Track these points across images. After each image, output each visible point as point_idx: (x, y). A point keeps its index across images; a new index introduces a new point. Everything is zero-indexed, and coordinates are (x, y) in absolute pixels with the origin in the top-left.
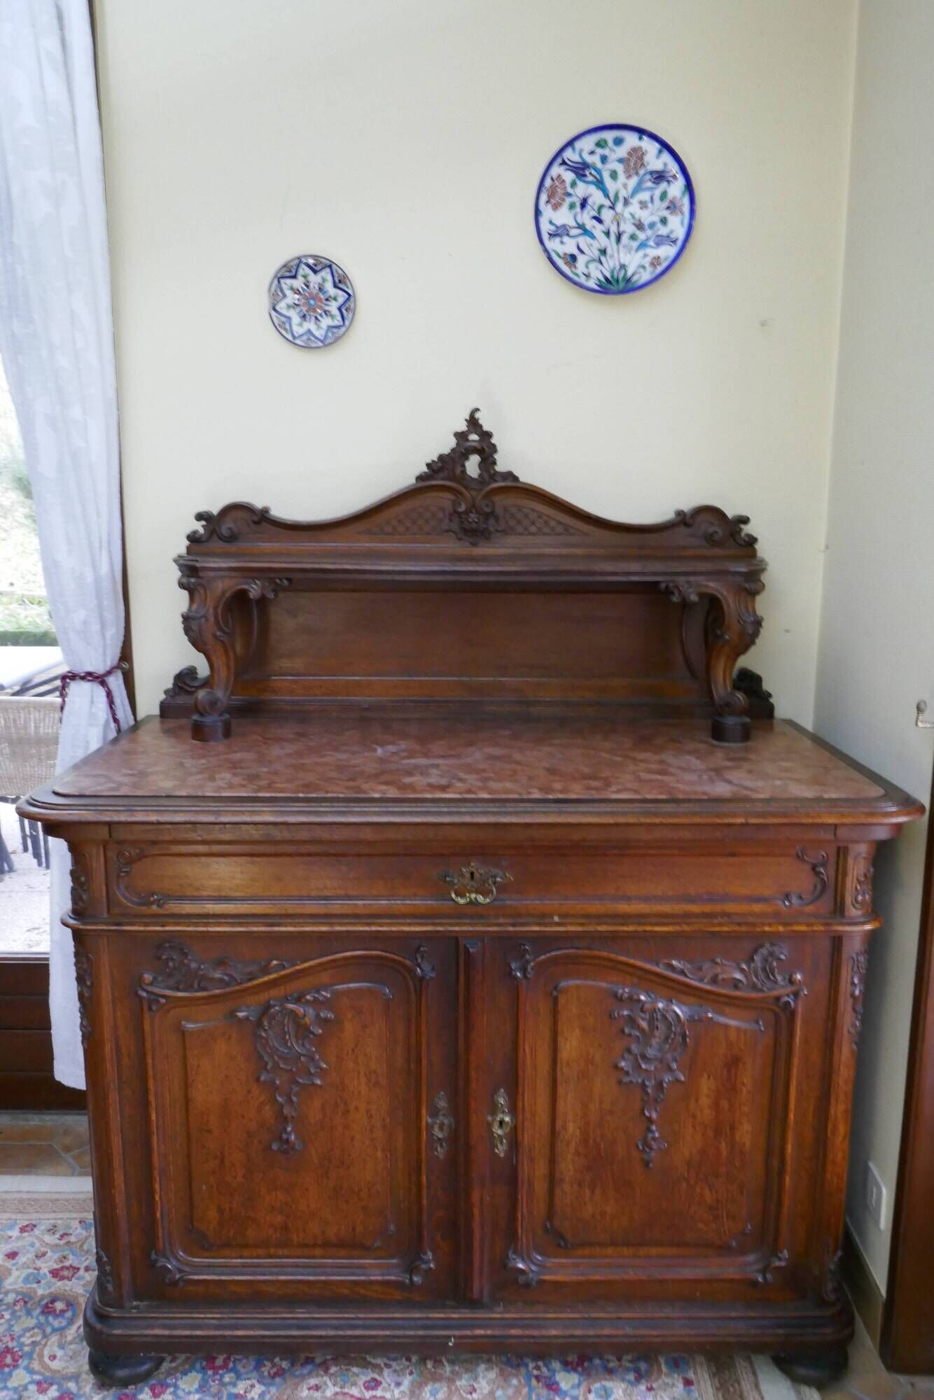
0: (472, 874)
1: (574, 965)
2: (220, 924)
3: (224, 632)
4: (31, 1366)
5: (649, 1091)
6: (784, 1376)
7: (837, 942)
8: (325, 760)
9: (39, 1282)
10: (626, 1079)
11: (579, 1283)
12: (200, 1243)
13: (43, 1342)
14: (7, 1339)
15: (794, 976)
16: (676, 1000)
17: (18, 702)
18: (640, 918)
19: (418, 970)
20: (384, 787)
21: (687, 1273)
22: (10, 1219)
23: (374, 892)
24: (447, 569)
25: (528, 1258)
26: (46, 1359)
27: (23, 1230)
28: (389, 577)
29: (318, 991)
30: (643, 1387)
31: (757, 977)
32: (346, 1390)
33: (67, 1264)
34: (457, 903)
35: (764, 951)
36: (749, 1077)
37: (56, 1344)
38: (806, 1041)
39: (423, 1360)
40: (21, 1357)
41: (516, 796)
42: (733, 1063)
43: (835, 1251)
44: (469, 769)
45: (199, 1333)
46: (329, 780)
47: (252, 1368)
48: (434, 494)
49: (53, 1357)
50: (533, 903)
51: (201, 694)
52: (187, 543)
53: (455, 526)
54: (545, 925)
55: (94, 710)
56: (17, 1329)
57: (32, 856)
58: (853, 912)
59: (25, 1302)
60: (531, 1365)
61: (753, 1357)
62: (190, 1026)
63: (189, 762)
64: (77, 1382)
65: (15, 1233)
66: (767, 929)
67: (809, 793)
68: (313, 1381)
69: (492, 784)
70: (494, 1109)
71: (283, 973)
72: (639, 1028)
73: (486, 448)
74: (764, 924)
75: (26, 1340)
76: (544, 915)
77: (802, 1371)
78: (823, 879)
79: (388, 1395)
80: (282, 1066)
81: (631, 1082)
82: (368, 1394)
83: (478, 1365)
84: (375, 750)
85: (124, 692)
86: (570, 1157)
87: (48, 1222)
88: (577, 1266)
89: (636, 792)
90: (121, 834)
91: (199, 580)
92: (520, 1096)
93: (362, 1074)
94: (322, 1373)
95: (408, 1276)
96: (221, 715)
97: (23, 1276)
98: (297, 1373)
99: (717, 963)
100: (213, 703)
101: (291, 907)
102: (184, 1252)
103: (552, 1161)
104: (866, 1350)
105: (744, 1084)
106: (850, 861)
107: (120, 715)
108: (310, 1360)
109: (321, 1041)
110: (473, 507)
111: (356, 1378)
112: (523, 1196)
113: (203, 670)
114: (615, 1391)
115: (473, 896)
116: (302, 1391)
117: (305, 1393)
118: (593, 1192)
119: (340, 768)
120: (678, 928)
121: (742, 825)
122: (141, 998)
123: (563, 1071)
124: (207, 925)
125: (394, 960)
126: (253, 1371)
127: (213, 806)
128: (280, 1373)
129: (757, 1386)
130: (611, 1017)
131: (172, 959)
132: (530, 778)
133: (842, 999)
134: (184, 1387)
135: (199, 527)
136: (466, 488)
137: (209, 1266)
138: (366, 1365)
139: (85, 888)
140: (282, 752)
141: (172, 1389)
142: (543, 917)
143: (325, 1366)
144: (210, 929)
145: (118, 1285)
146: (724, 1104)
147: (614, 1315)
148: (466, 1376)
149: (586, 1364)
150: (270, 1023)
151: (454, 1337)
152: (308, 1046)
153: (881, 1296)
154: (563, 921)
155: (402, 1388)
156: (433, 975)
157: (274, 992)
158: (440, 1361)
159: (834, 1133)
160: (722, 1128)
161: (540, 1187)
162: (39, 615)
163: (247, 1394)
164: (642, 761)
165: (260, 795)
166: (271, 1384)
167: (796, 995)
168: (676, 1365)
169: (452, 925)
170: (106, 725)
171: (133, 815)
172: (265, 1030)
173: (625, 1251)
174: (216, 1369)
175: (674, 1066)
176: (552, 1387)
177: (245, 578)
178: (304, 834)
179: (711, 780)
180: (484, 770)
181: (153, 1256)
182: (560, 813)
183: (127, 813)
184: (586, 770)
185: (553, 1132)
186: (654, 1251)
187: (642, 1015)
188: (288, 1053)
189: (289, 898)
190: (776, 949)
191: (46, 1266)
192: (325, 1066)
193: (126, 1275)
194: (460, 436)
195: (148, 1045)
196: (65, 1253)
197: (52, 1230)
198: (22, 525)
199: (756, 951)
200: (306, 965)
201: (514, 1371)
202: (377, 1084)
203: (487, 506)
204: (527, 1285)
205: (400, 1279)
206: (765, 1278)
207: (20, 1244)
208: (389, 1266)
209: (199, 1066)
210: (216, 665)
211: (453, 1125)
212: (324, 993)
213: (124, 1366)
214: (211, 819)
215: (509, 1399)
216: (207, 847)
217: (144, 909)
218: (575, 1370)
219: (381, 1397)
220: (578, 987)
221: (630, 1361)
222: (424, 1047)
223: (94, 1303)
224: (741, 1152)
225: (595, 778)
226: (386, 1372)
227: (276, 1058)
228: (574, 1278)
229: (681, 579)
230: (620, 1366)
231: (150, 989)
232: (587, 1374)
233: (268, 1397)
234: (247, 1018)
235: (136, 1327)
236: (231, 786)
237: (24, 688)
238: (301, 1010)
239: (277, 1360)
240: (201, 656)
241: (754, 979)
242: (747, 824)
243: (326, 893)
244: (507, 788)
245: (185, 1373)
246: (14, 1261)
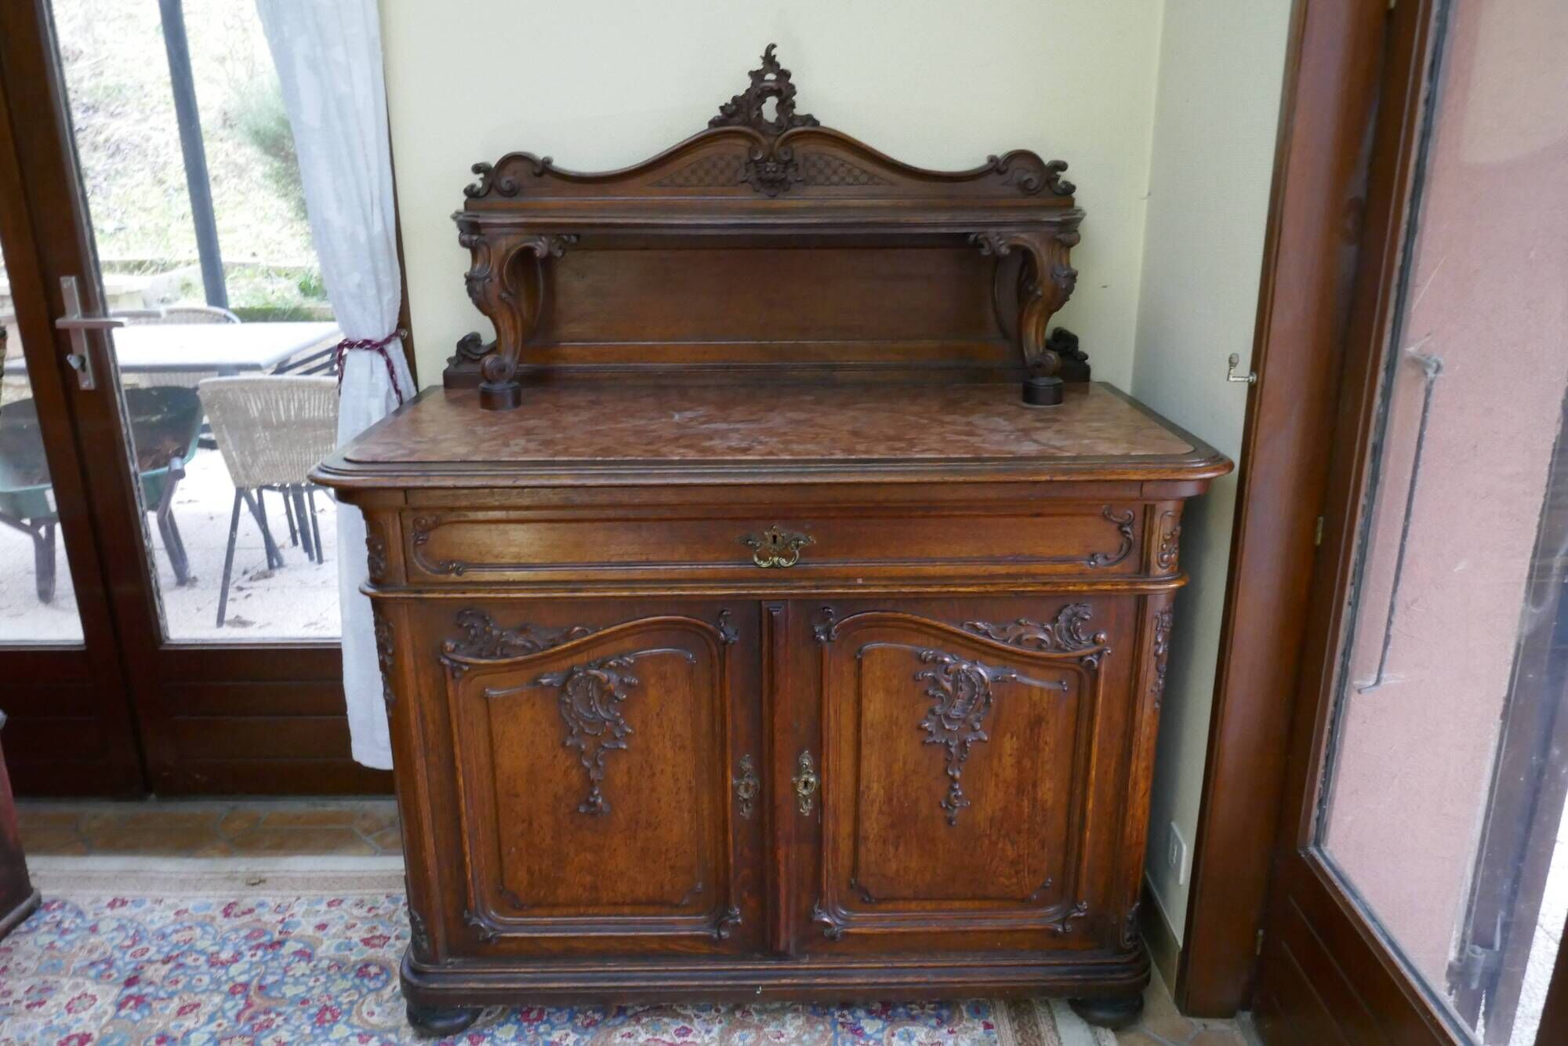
0: (775, 537)
1: (880, 627)
2: (520, 591)
3: (510, 294)
4: (351, 1022)
5: (953, 750)
6: (1081, 1020)
7: (1142, 600)
8: (620, 426)
9: (351, 950)
10: (931, 740)
11: (884, 935)
12: (512, 903)
13: (361, 1001)
14: (325, 998)
15: (1098, 636)
16: (981, 662)
17: (280, 381)
18: (945, 580)
19: (722, 634)
20: (682, 451)
21: (989, 925)
22: (316, 895)
23: (677, 557)
24: (744, 222)
25: (832, 913)
26: (365, 1015)
27: (330, 904)
28: (683, 232)
29: (621, 657)
30: (944, 1031)
31: (1061, 637)
32: (658, 1037)
33: (378, 933)
34: (759, 567)
35: (1068, 611)
36: (1052, 735)
37: (373, 1002)
38: (1108, 700)
39: (732, 1011)
40: (340, 1013)
41: (819, 457)
42: (1036, 723)
43: (1134, 901)
44: (770, 432)
45: (513, 986)
46: (627, 444)
47: (565, 1020)
48: (731, 141)
49: (372, 1014)
50: (837, 565)
51: (488, 360)
52: (464, 198)
53: (752, 175)
54: (849, 587)
55: (374, 380)
56: (334, 990)
57: (302, 551)
58: (1159, 571)
59: (339, 968)
60: (837, 1014)
61: (1052, 1001)
62: (494, 693)
63: (480, 430)
64: (397, 1035)
65: (323, 907)
66: (1071, 588)
67: (1117, 451)
68: (625, 1030)
69: (795, 447)
70: (799, 770)
71: (585, 639)
72: (943, 689)
73: (783, 89)
74: (1069, 584)
75: (344, 999)
76: (847, 578)
77: (1100, 1015)
78: (1128, 538)
79: (699, 1041)
80: (587, 731)
81: (935, 742)
82: (679, 1040)
83: (785, 1015)
84: (672, 417)
85: (405, 361)
86: (874, 815)
87: (355, 898)
88: (880, 919)
89: (941, 452)
90: (418, 500)
91: (482, 238)
92: (824, 757)
93: (667, 737)
94: (634, 1023)
95: (716, 931)
96: (510, 381)
97: (334, 945)
98: (610, 1024)
99: (1021, 624)
100: (502, 370)
101: (592, 573)
102: (497, 911)
103: (857, 820)
104: (1162, 997)
105: (1046, 743)
106: (1157, 520)
107: (401, 385)
108: (621, 1011)
109: (625, 707)
110: (770, 156)
111: (666, 1027)
112: (827, 854)
113: (488, 335)
114: (917, 1034)
115: (776, 559)
116: (615, 1038)
117: (618, 1040)
118: (897, 850)
119: (638, 433)
120: (982, 589)
121: (1047, 482)
122: (443, 666)
123: (868, 733)
124: (507, 591)
125: (698, 626)
126: (565, 1023)
127: (511, 470)
128: (593, 1023)
129: (1055, 1028)
130: (914, 678)
131: (473, 627)
132: (833, 440)
133: (1145, 657)
134: (500, 1036)
135: (477, 180)
136: (762, 133)
137: (521, 924)
138: (676, 1015)
139: (383, 556)
140: (576, 419)
141: (489, 1038)
142: (847, 580)
143: (636, 1016)
144: (511, 595)
145: (433, 943)
146: (1027, 763)
147: (917, 965)
148: (774, 1024)
149: (890, 1012)
150: (574, 689)
151: (761, 985)
152: (612, 712)
153: (1178, 946)
154: (865, 583)
155: (712, 1035)
156: (736, 639)
157: (577, 659)
158: (748, 1012)
159: (1134, 789)
160: (1024, 785)
161: (845, 846)
162: (290, 289)
163: (563, 1042)
164: (948, 423)
165: (556, 459)
166: (586, 1033)
167: (1100, 654)
168: (977, 1011)
169: (754, 588)
170: (388, 395)
171: (429, 481)
172: (570, 697)
173: (929, 905)
174: (531, 1022)
175: (978, 726)
176: (857, 1031)
177: (530, 234)
178: (603, 498)
179: (1018, 440)
180: (785, 434)
181: (466, 915)
182: (864, 473)
183: (422, 478)
184: (891, 432)
185: (858, 794)
186: (957, 904)
187: (946, 676)
188: (593, 719)
189: (589, 564)
190: (1081, 610)
191: (356, 936)
192: (630, 731)
193: (440, 934)
194: (756, 76)
195: (453, 712)
196: (375, 924)
197: (360, 904)
198: (260, 186)
199: (1060, 612)
200: (608, 631)
201: (820, 1019)
202: (683, 747)
203: (786, 153)
204: (833, 938)
205: (707, 933)
206: (1064, 929)
207: (328, 917)
208: (697, 922)
209: (504, 732)
210: (502, 330)
211: (759, 787)
212: (627, 659)
213: (444, 1018)
214: (509, 483)
215: (816, 1042)
216: (504, 512)
217: (442, 577)
218: (880, 1018)
219: (691, 1043)
220: (882, 650)
221: (932, 1009)
222: (728, 710)
223: (409, 960)
224: (1043, 810)
225: (900, 439)
226: (696, 1021)
227: (581, 723)
228: (878, 930)
229: (992, 230)
230: (923, 1014)
231: (453, 656)
232: (891, 1020)
233: (582, 1044)
234: (550, 685)
235: (453, 982)
236: (526, 451)
237: (282, 368)
238: (605, 676)
239: (590, 1013)
240: (487, 320)
241: (1058, 639)
242: (1051, 482)
243: (627, 559)
244: (812, 450)
245: (501, 1025)
246: (324, 932)
